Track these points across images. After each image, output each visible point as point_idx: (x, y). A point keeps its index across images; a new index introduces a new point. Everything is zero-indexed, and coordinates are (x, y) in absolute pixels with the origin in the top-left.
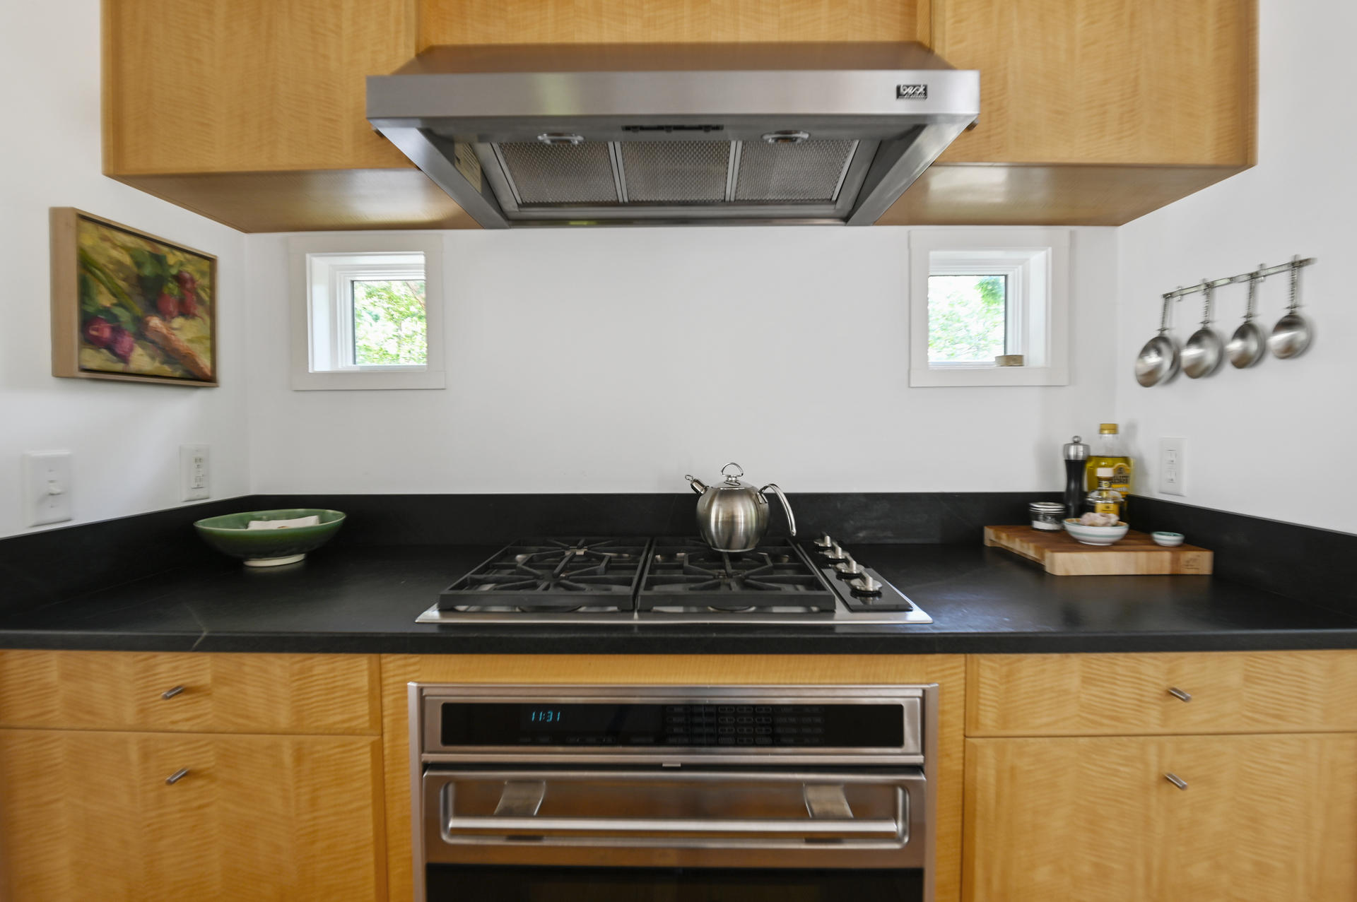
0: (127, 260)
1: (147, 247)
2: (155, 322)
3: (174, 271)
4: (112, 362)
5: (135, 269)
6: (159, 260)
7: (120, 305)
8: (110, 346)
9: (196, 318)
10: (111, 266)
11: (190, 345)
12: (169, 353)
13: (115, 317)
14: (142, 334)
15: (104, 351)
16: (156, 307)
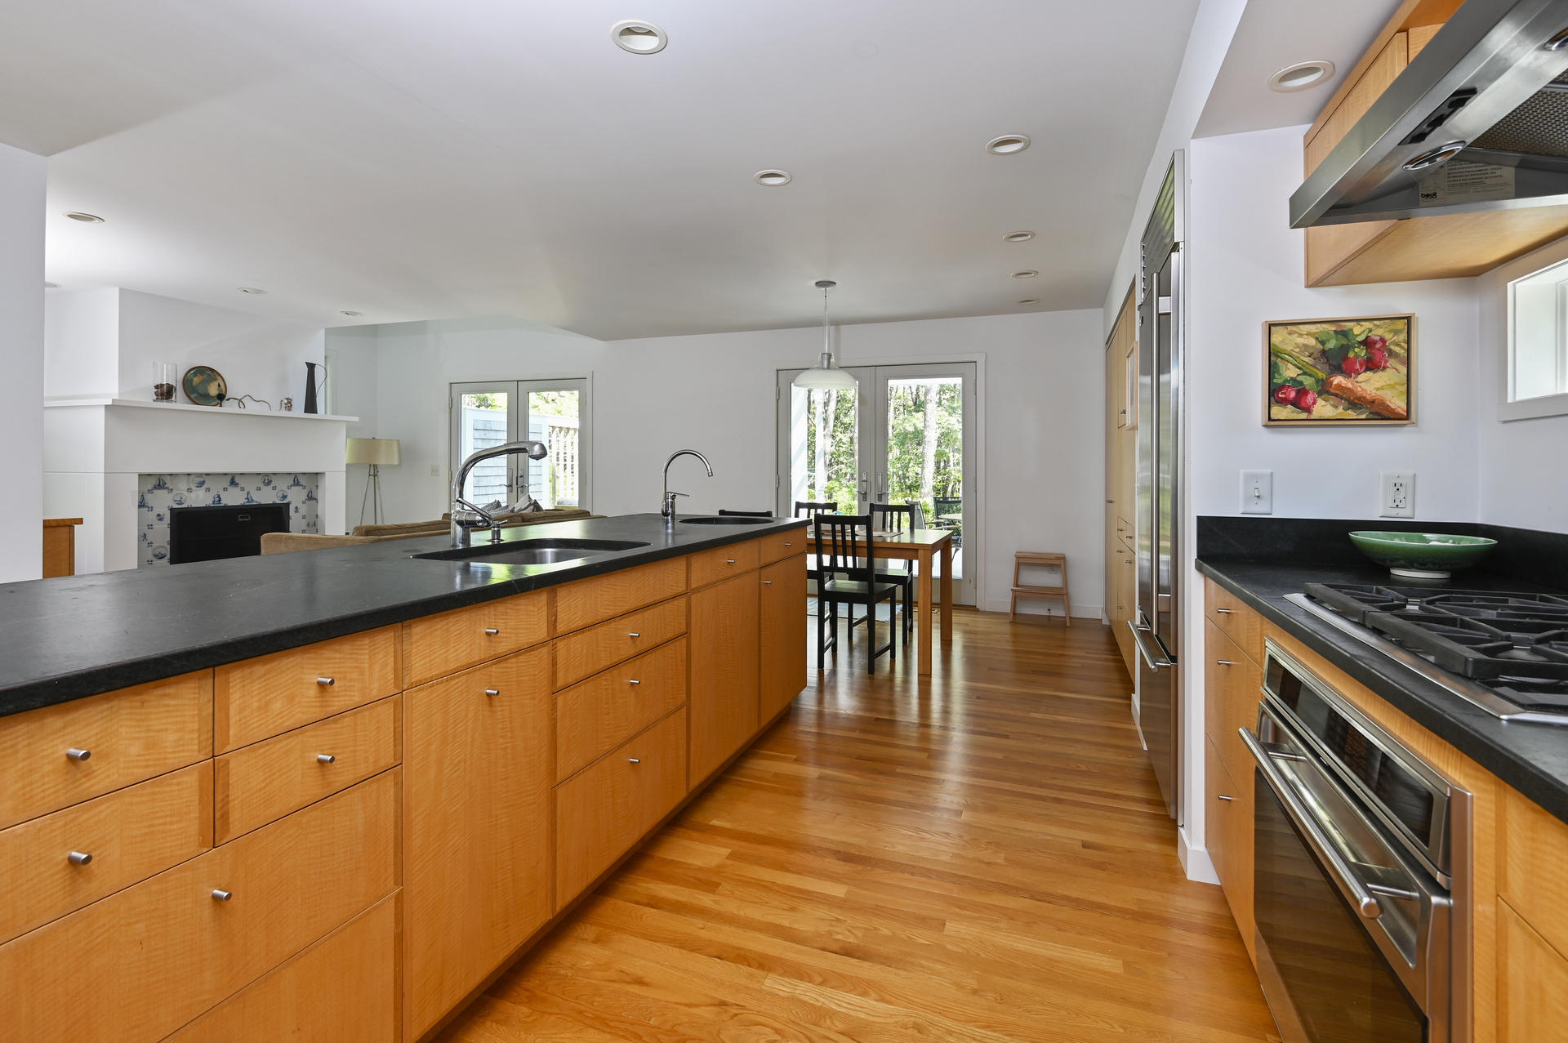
0: (1312, 342)
1: (1331, 328)
2: (1338, 380)
3: (1360, 339)
4: (1298, 413)
5: (1320, 347)
6: (1344, 334)
7: (1305, 373)
8: (1296, 403)
9: (1387, 369)
10: (1297, 350)
11: (1379, 393)
12: (1355, 402)
13: (1301, 383)
14: (1324, 389)
15: (1289, 406)
16: (1338, 369)
